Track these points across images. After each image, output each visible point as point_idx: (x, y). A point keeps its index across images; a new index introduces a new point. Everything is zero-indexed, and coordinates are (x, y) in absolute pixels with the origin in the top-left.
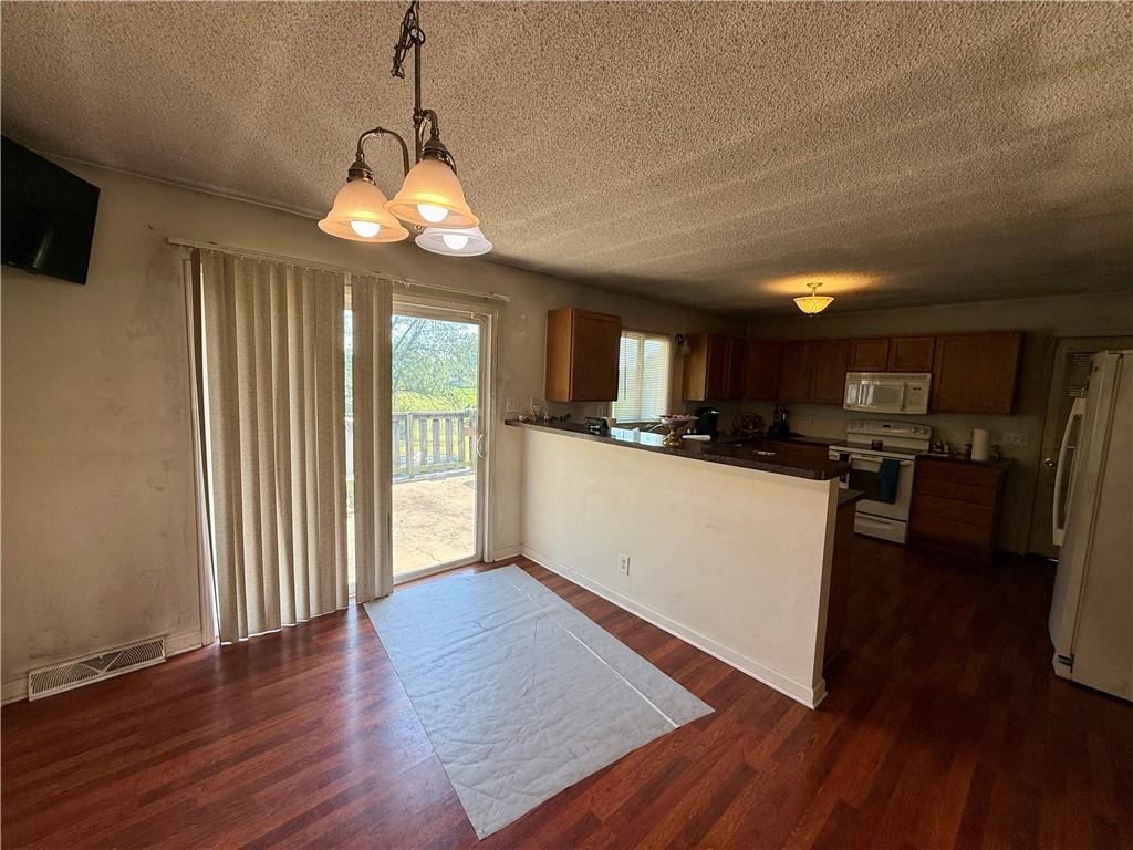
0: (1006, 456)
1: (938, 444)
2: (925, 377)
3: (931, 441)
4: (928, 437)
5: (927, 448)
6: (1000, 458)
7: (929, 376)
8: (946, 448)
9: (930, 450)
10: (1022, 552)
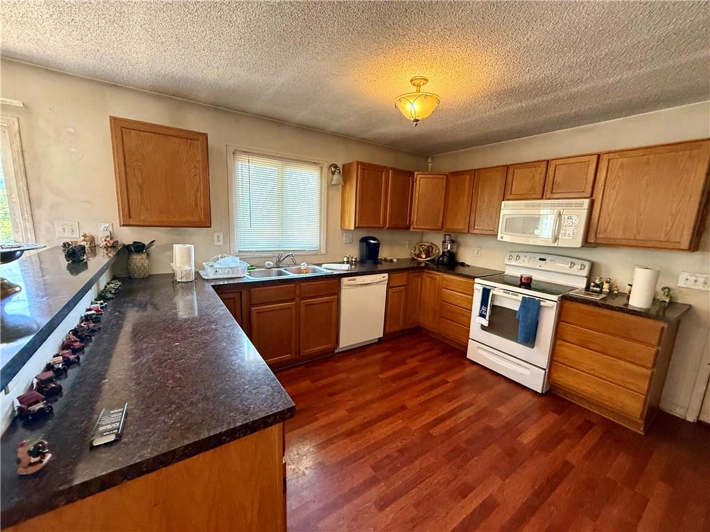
0: (680, 301)
1: (597, 282)
2: (582, 205)
3: (590, 278)
4: (585, 272)
5: (584, 286)
6: (672, 304)
7: (587, 202)
8: (606, 287)
9: (587, 288)
10: (691, 418)
